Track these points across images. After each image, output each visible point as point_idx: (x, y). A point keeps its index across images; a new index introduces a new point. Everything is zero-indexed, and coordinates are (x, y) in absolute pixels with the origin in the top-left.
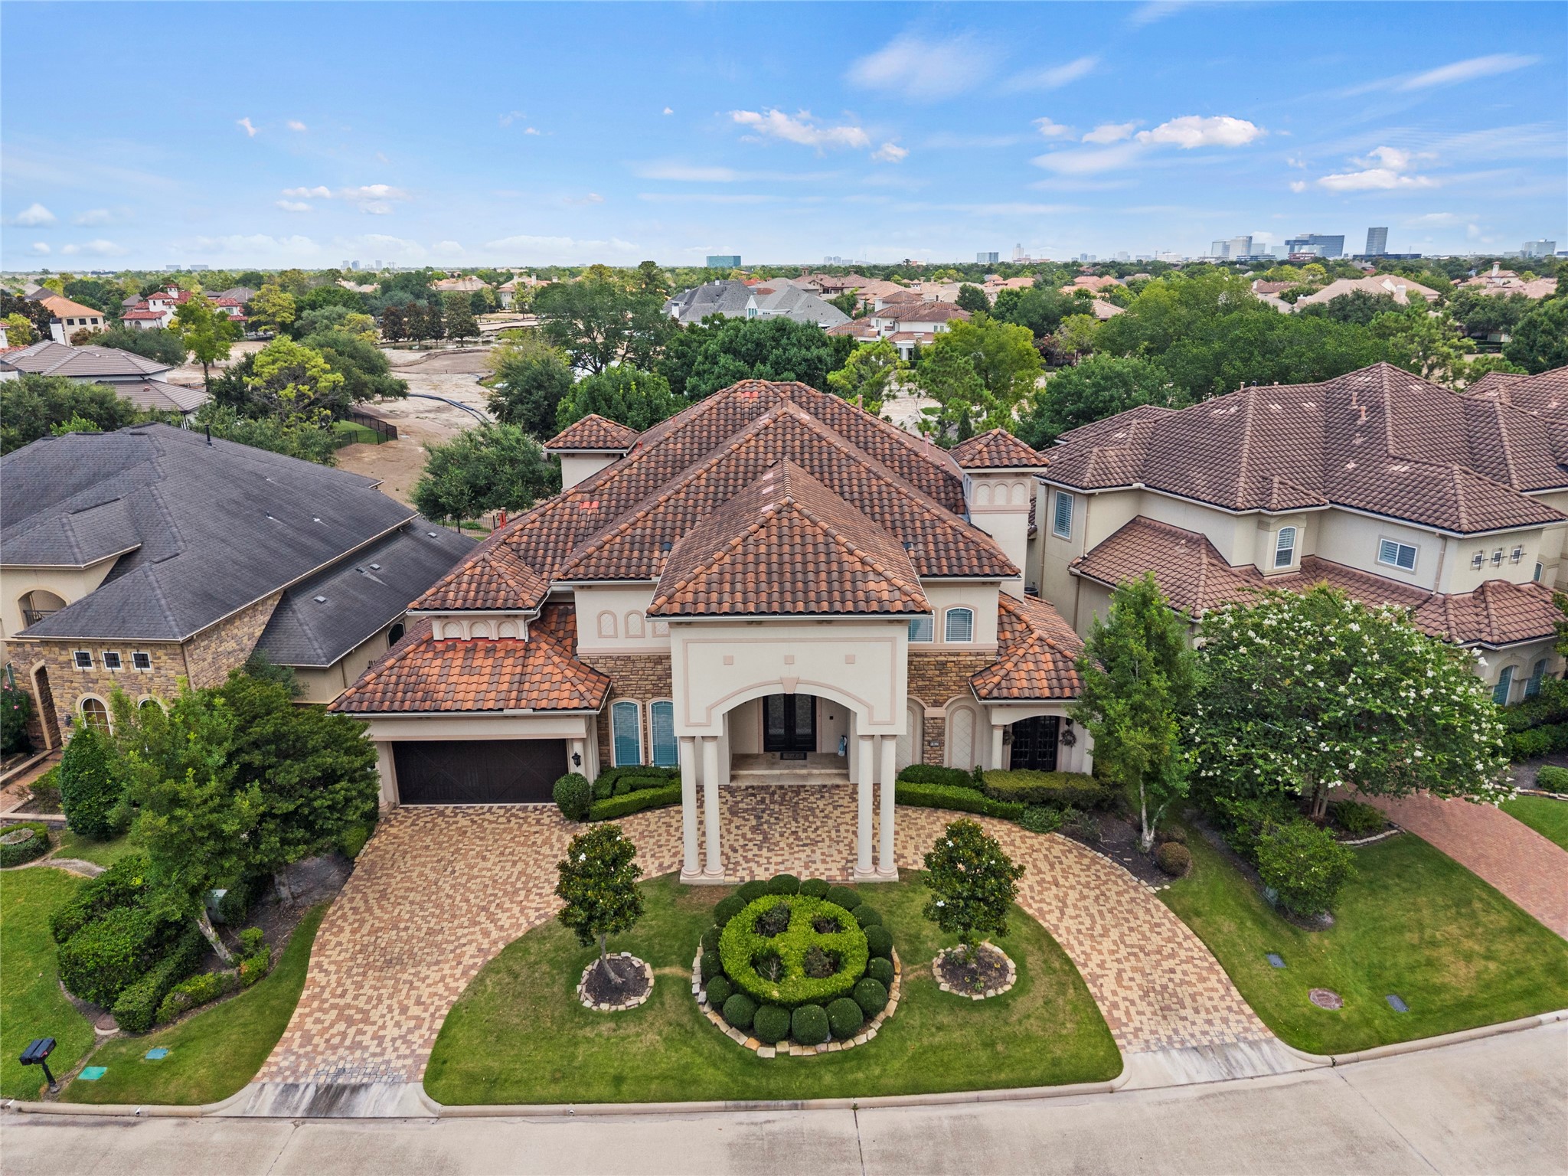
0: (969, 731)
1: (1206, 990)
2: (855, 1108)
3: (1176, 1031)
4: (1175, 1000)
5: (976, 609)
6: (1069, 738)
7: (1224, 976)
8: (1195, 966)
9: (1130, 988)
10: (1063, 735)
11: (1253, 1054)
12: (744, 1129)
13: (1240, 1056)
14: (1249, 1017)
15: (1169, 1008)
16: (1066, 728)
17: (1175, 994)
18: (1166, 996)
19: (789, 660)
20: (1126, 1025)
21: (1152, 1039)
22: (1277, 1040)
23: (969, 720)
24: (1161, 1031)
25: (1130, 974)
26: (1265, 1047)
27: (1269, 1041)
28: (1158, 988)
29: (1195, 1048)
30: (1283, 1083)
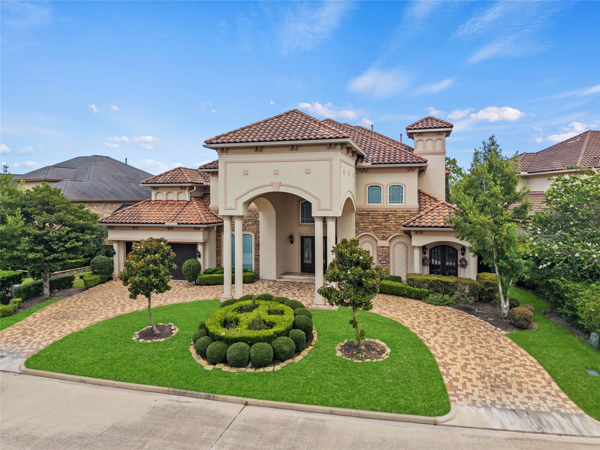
0: (404, 256)
1: (530, 381)
2: (246, 404)
3: (500, 399)
4: (505, 383)
5: (405, 185)
6: (464, 263)
7: (547, 376)
8: (525, 369)
9: (472, 373)
10: (461, 261)
11: (564, 422)
12: (169, 403)
13: (551, 420)
14: (564, 400)
15: (499, 387)
16: (462, 257)
17: (506, 380)
18: (498, 380)
19: (276, 173)
20: (461, 390)
21: (479, 401)
22: (586, 416)
23: (404, 250)
24: (487, 397)
25: (474, 366)
26: (576, 419)
27: (577, 415)
28: (493, 375)
29: (513, 410)
30: (589, 442)
